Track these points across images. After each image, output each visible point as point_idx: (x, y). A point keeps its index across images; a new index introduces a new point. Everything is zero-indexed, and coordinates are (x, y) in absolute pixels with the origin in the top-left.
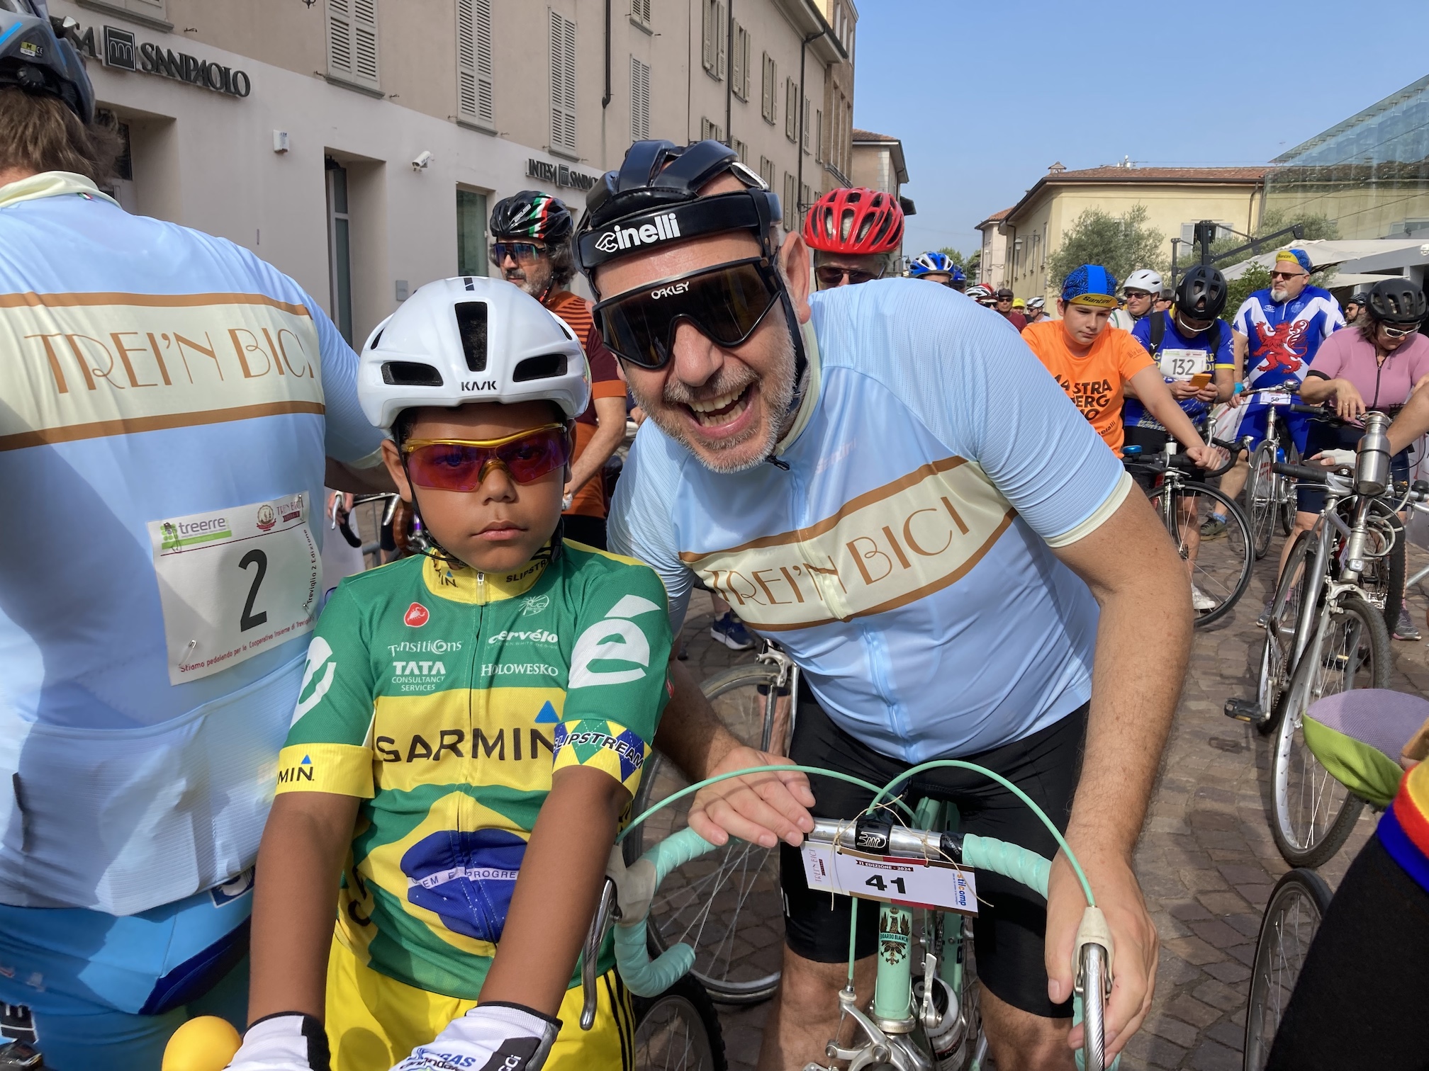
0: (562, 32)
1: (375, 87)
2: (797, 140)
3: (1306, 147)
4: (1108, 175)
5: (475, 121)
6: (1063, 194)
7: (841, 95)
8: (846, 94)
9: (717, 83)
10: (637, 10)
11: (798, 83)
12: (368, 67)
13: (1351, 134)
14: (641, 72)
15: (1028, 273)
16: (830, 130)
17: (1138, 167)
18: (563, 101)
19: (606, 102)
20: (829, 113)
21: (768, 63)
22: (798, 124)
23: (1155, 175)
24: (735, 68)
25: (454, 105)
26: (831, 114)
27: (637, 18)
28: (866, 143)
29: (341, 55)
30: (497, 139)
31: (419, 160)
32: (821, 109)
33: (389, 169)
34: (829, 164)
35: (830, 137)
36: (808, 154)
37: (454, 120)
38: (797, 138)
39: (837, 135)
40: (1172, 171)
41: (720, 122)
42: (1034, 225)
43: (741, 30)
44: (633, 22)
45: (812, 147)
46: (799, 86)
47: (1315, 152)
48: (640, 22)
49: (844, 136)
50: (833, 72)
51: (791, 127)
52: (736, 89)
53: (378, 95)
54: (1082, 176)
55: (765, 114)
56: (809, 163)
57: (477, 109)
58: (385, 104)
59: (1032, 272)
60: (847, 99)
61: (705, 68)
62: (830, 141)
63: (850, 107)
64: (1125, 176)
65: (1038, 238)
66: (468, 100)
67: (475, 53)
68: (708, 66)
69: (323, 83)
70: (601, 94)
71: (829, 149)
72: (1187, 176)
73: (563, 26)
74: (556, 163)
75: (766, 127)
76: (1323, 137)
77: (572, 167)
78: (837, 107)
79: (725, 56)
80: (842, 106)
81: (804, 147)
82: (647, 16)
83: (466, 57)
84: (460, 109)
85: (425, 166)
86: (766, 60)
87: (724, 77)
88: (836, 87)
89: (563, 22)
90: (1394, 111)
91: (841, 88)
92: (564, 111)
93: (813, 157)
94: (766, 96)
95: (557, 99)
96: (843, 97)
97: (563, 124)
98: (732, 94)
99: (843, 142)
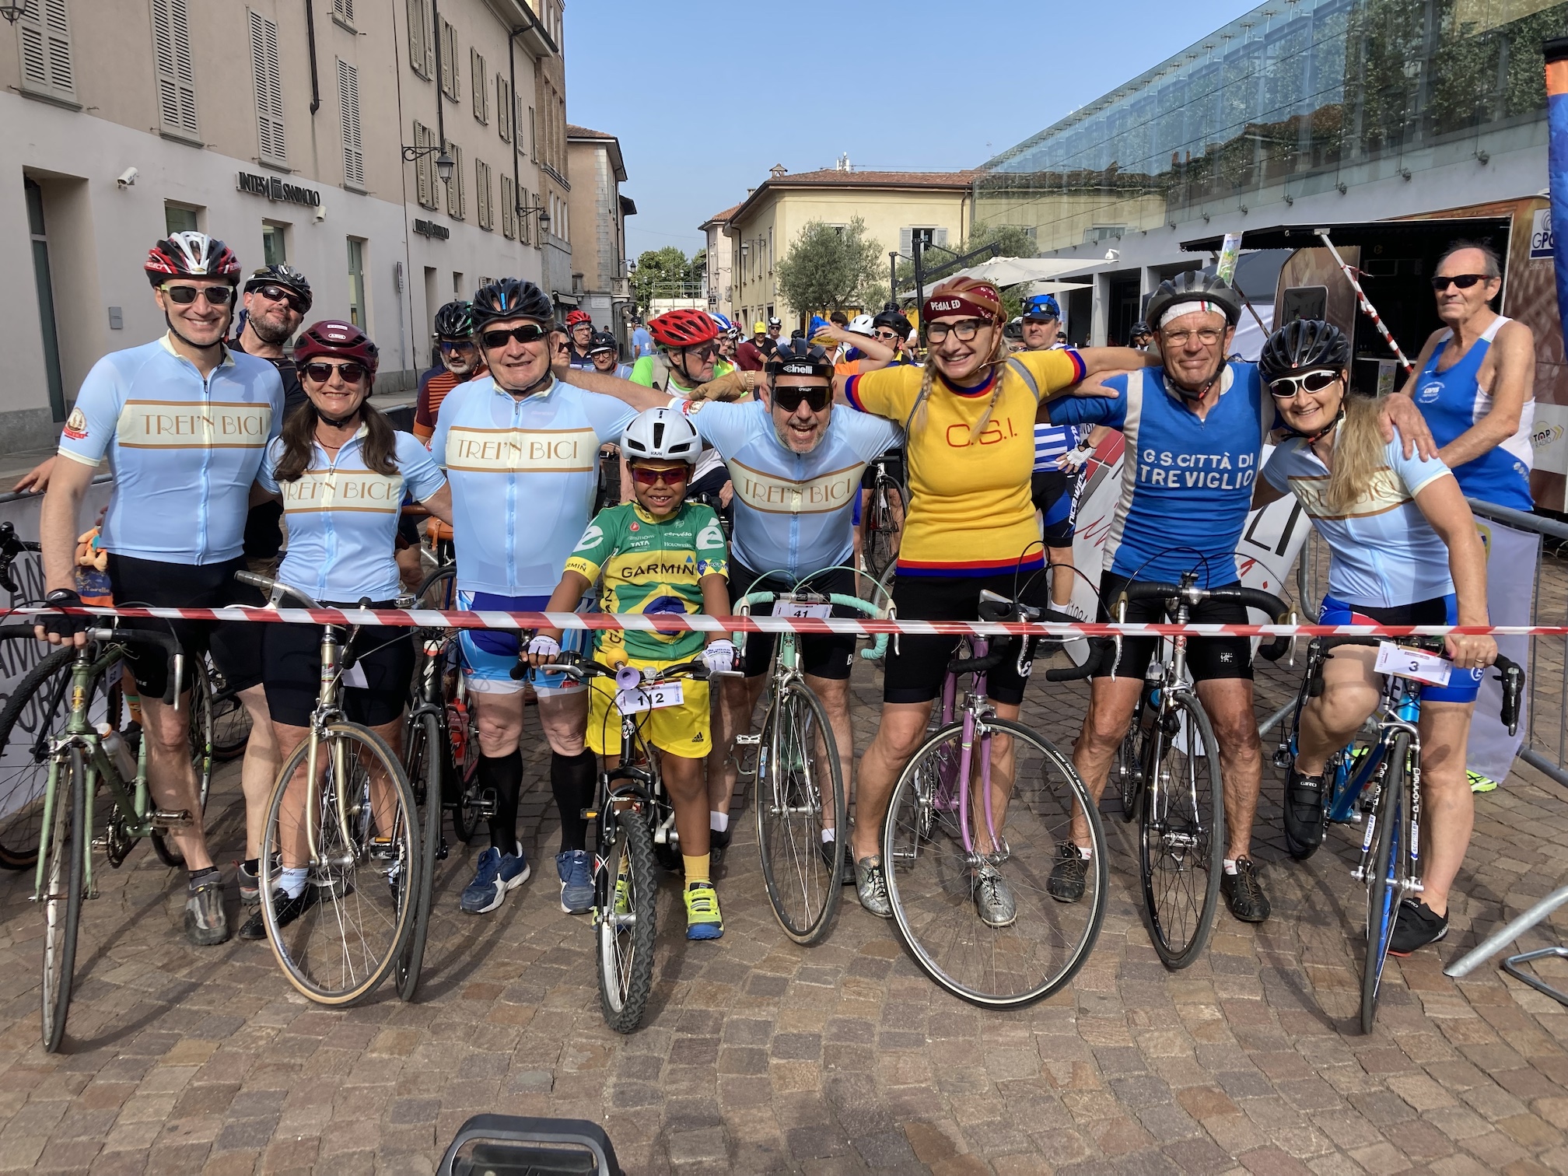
0: (263, 33)
1: (72, 99)
2: (511, 140)
3: (1007, 156)
4: (829, 180)
5: (179, 132)
6: (786, 199)
7: (552, 91)
8: (557, 89)
9: (426, 83)
10: (339, 8)
11: (508, 79)
12: (62, 77)
13: (1043, 146)
14: (348, 73)
15: (757, 279)
16: (544, 128)
17: (857, 170)
18: (270, 108)
19: (314, 108)
20: (541, 109)
21: (476, 59)
22: (511, 123)
23: (873, 180)
24: (444, 67)
25: (156, 116)
26: (543, 111)
27: (339, 16)
28: (580, 140)
29: (34, 66)
30: (205, 152)
31: (125, 177)
32: (533, 106)
33: (92, 188)
34: (545, 164)
35: (544, 135)
36: (523, 154)
37: (157, 132)
38: (511, 138)
39: (551, 133)
40: (888, 175)
41: (433, 125)
42: (759, 228)
43: (447, 25)
44: (336, 21)
45: (526, 147)
46: (509, 83)
47: (1014, 161)
48: (343, 20)
49: (558, 133)
50: (543, 66)
51: (504, 127)
52: (446, 90)
53: (76, 108)
54: (803, 180)
55: (478, 114)
56: (524, 163)
57: (180, 120)
58: (83, 117)
59: (760, 277)
60: (559, 93)
61: (413, 68)
62: (544, 140)
63: (562, 102)
64: (844, 180)
65: (764, 243)
66: (170, 110)
67: (174, 59)
68: (416, 66)
69: (17, 98)
70: (308, 99)
71: (544, 146)
72: (903, 181)
73: (263, 26)
74: (267, 175)
75: (479, 127)
76: (1022, 147)
77: (285, 180)
78: (550, 104)
79: (433, 54)
80: (555, 103)
81: (519, 147)
82: (350, 13)
83: (165, 64)
84: (162, 120)
85: (132, 183)
86: (475, 56)
87: (433, 77)
88: (547, 82)
89: (263, 23)
90: (1079, 127)
91: (552, 82)
92: (272, 119)
93: (528, 158)
94: (476, 94)
95: (263, 107)
96: (554, 92)
97: (272, 133)
98: (443, 96)
99: (558, 139)
